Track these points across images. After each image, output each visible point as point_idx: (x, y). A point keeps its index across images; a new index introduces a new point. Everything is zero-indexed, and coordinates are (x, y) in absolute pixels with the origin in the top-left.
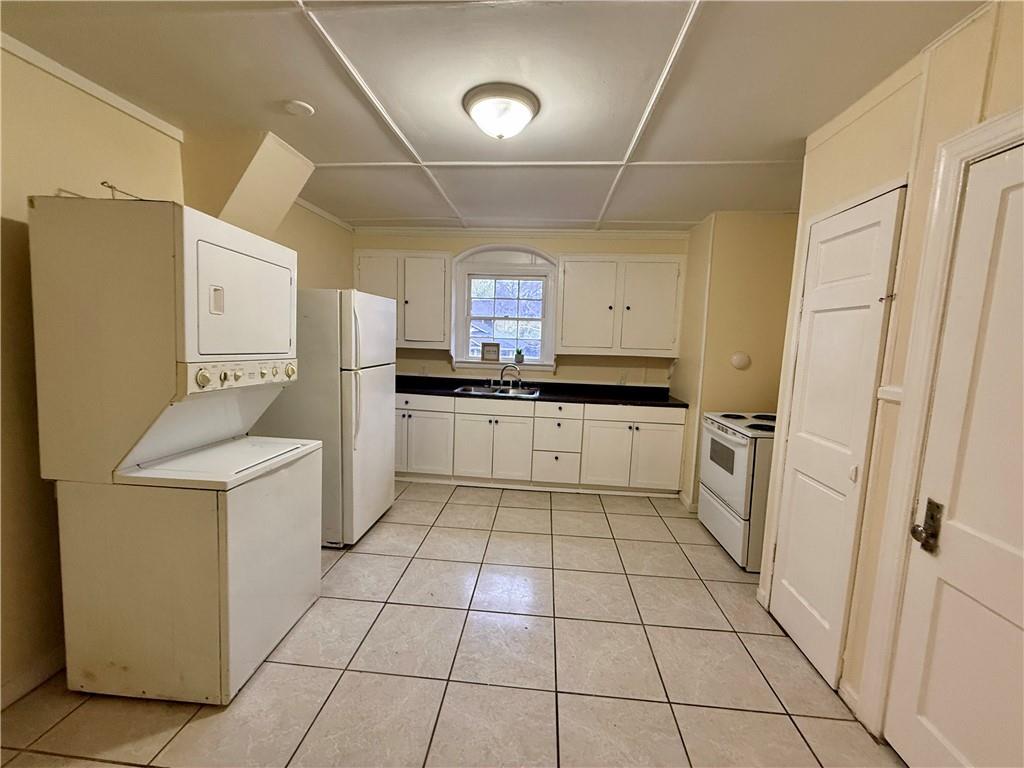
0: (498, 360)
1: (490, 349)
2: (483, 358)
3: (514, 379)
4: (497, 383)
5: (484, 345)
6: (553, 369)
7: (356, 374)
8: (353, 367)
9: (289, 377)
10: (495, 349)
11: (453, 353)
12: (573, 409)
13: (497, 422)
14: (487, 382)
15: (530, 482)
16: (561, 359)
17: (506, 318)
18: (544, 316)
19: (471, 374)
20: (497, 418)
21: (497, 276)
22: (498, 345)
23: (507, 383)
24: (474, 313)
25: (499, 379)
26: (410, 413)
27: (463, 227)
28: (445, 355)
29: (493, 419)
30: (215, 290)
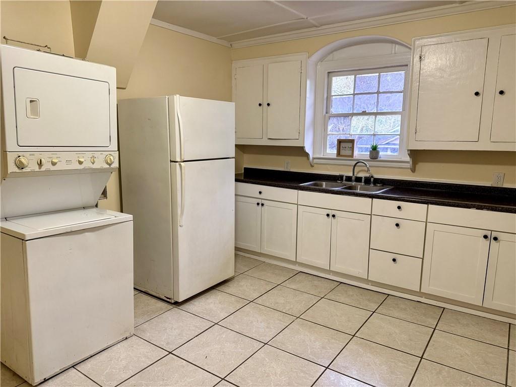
0: (352, 156)
1: (345, 145)
2: (339, 154)
3: (368, 175)
4: (349, 179)
5: (340, 142)
6: (409, 165)
7: (180, 165)
8: (178, 159)
9: (110, 165)
10: (350, 145)
11: (308, 149)
12: (414, 210)
13: (334, 216)
14: (340, 178)
15: (367, 281)
17: (364, 113)
18: (404, 109)
19: (328, 170)
20: (334, 212)
21: (356, 71)
22: (352, 141)
23: (358, 180)
24: (333, 110)
25: (351, 174)
26: (263, 202)
28: (300, 151)
29: (331, 213)
30: (31, 101)
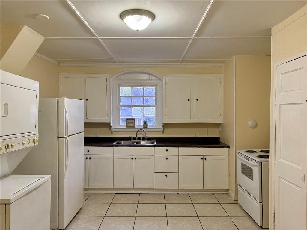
0: (134, 127)
1: (130, 122)
2: (127, 126)
3: (143, 136)
4: (134, 138)
5: (127, 120)
6: (162, 130)
8: (64, 136)
10: (133, 121)
11: (112, 124)
12: (173, 150)
14: (130, 138)
16: (166, 126)
17: (138, 106)
18: (156, 104)
19: (121, 135)
21: (132, 86)
23: (139, 138)
24: (121, 104)
25: (135, 136)
26: (90, 156)
27: (116, 63)
28: (108, 125)
29: (134, 157)
30: (5, 105)
